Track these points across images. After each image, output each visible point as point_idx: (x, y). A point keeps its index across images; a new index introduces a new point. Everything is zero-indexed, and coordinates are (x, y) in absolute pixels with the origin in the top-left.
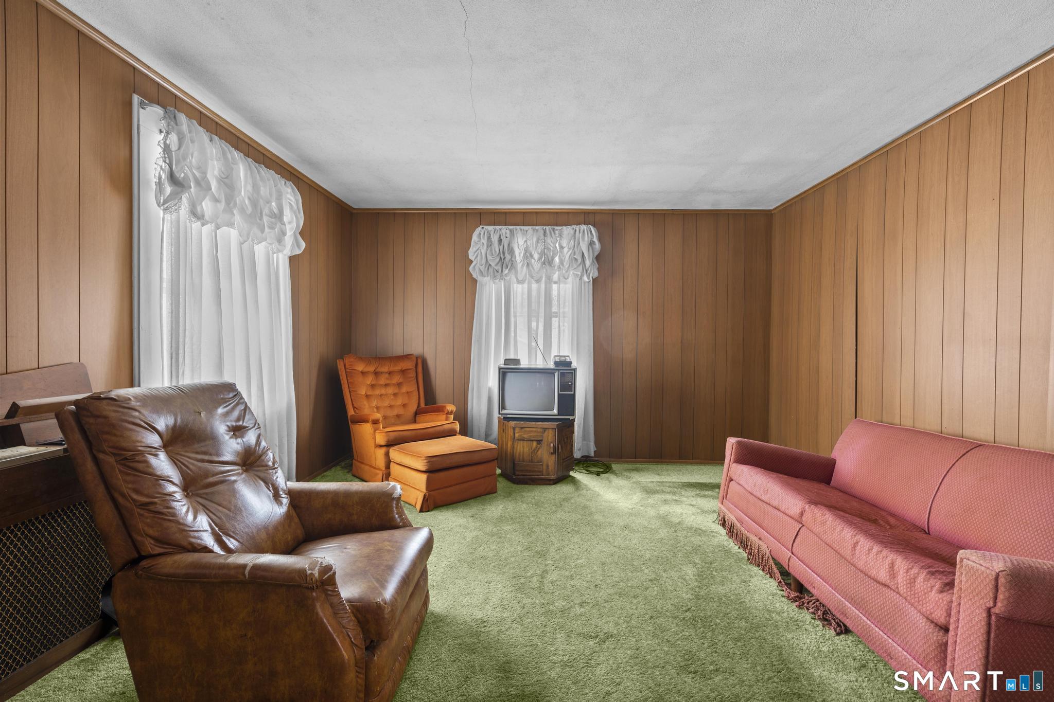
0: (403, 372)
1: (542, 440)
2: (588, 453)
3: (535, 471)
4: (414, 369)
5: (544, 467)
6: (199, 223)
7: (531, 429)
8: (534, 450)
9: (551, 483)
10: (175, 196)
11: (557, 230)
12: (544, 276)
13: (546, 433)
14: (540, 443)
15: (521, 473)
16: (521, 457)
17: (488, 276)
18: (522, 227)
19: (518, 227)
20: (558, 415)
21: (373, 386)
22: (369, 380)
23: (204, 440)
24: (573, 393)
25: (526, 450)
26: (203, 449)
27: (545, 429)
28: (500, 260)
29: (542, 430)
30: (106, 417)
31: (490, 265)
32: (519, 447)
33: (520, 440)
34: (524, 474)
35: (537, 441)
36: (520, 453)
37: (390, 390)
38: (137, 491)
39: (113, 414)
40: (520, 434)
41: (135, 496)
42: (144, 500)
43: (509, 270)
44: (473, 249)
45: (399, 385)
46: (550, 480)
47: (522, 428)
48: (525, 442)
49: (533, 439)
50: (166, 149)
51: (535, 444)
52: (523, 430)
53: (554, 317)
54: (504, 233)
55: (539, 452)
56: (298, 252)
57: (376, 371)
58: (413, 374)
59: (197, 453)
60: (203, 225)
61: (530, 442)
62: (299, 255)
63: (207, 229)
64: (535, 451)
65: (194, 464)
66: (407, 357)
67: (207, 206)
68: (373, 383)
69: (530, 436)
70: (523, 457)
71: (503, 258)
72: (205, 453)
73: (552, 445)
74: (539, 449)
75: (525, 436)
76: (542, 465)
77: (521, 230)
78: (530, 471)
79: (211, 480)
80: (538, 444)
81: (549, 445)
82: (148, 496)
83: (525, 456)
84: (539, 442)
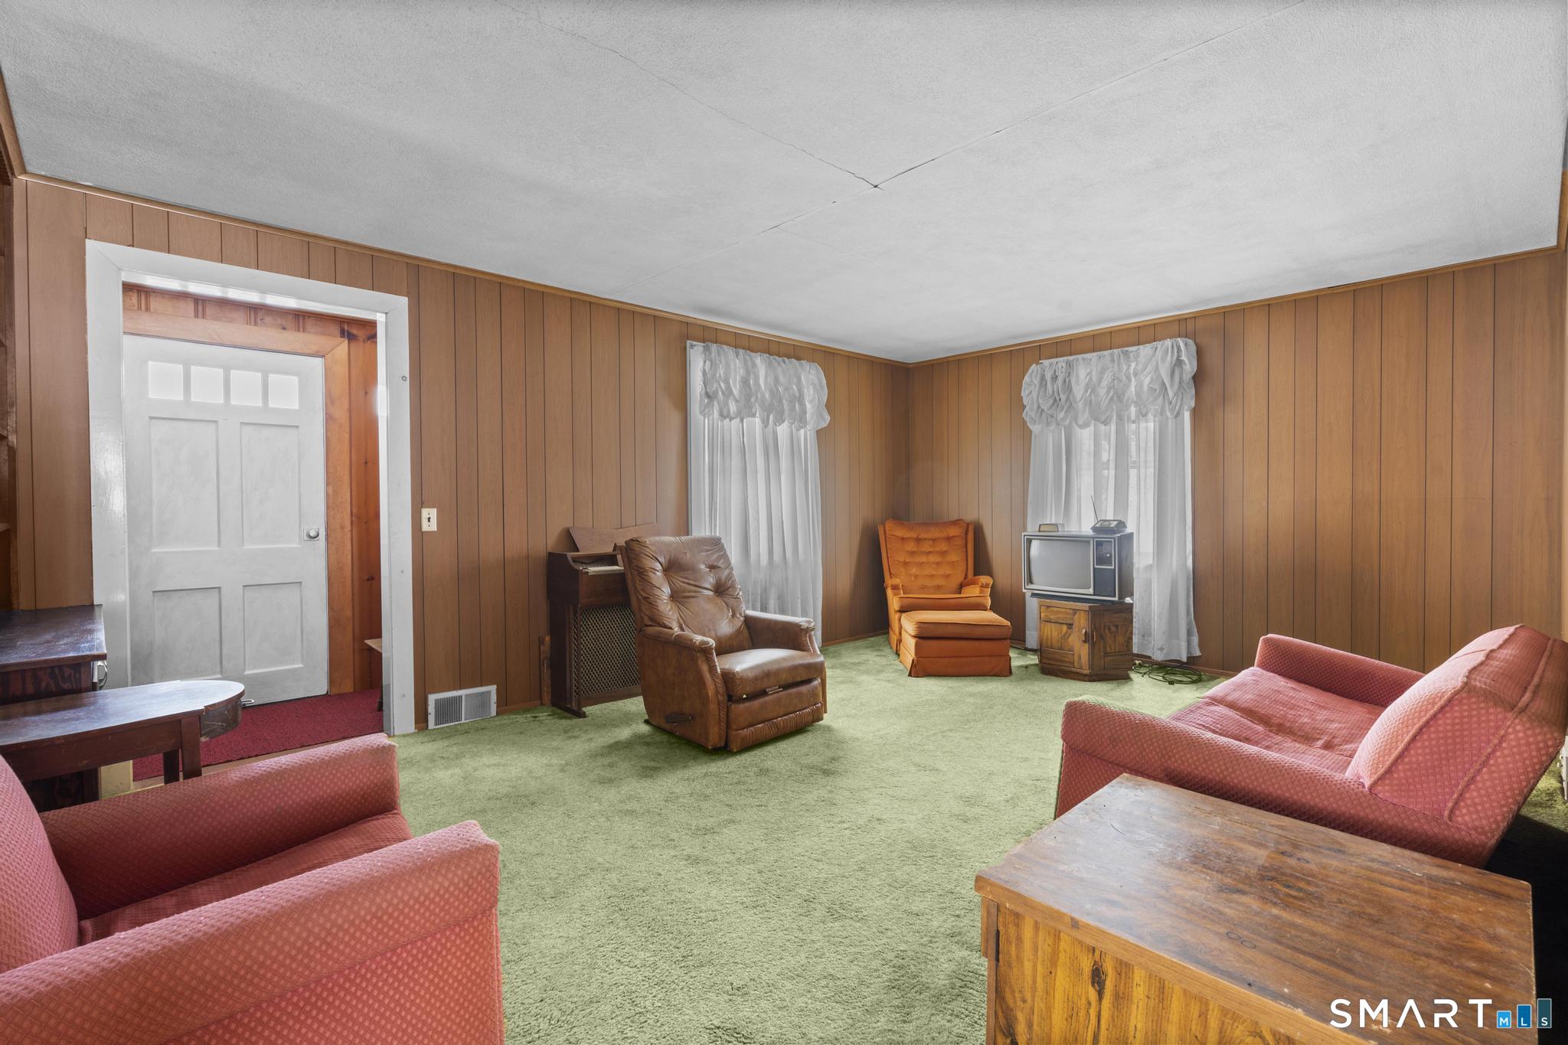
0: (949, 539)
1: (1072, 624)
2: (1180, 657)
3: (1066, 662)
4: (964, 536)
5: (1076, 658)
6: (728, 420)
7: (1059, 609)
8: (1064, 635)
9: (1086, 679)
10: (710, 404)
11: (1131, 352)
12: (1115, 416)
13: (1077, 614)
14: (1071, 628)
15: (1048, 662)
16: (1049, 643)
17: (1039, 424)
18: (1085, 356)
19: (1080, 357)
20: (1094, 595)
21: (913, 553)
22: (910, 546)
23: (687, 570)
24: (1113, 567)
25: (1055, 634)
26: (686, 576)
27: (1075, 611)
28: (1054, 403)
29: (1071, 611)
30: (634, 550)
31: (1043, 410)
32: (1046, 631)
33: (1047, 622)
34: (1051, 662)
35: (1067, 624)
36: (1047, 636)
37: (932, 558)
38: (643, 590)
39: (636, 548)
40: (1047, 614)
41: (642, 593)
42: (646, 595)
43: (1065, 413)
44: (1024, 391)
45: (943, 553)
46: (1082, 674)
47: (1048, 607)
48: (1053, 624)
49: (1062, 621)
50: (704, 373)
51: (1065, 628)
52: (1050, 609)
53: (1132, 468)
54: (1060, 368)
55: (1070, 639)
56: (824, 425)
57: (920, 537)
58: (959, 542)
59: (682, 577)
60: (730, 420)
61: (1058, 625)
62: (825, 428)
63: (736, 422)
64: (1066, 637)
65: (679, 583)
66: (956, 523)
67: (733, 407)
68: (914, 549)
69: (1058, 618)
70: (1051, 642)
71: (1058, 399)
72: (686, 578)
73: (1084, 631)
74: (1070, 634)
75: (1052, 617)
76: (1073, 655)
77: (1084, 359)
78: (1058, 660)
79: (686, 594)
80: (1068, 628)
81: (1080, 631)
82: (647, 594)
83: (1053, 642)
84: (1070, 626)
